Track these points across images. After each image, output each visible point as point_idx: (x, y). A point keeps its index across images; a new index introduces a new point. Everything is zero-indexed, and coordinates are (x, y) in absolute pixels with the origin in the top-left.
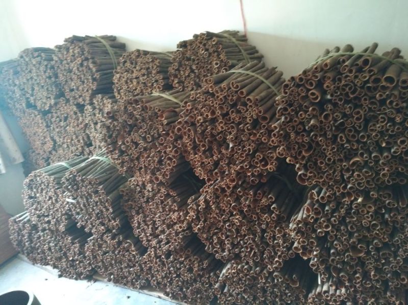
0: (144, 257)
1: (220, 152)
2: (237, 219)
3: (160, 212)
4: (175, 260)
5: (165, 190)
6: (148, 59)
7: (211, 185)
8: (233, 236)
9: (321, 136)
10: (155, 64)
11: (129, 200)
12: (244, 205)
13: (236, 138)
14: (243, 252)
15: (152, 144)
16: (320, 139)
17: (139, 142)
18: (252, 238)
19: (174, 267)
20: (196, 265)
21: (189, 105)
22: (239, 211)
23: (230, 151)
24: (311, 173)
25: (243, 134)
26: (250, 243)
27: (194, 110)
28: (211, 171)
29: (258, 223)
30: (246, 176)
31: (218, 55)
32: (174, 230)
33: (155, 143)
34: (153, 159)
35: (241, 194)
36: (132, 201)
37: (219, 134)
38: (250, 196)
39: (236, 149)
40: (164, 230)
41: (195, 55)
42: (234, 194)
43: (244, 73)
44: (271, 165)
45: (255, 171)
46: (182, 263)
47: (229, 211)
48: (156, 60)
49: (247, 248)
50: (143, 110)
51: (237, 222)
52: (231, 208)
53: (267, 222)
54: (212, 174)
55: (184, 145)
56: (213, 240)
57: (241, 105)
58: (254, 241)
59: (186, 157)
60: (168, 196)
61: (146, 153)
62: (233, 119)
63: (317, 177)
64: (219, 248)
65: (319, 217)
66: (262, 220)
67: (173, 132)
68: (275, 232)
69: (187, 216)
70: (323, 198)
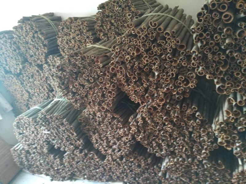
0: (105, 161)
1: (148, 80)
2: (169, 127)
3: (110, 130)
4: (127, 161)
5: (110, 114)
6: (79, 22)
7: (145, 106)
8: (168, 139)
9: (236, 52)
10: (84, 25)
11: (86, 125)
12: (173, 117)
13: (160, 67)
14: (176, 149)
15: (95, 83)
16: (236, 54)
17: (85, 84)
18: (183, 139)
19: (126, 166)
20: (143, 162)
21: (117, 49)
22: (170, 121)
23: (156, 78)
24: (228, 84)
25: (165, 63)
26: (181, 143)
27: (122, 51)
28: (143, 96)
29: (186, 128)
30: (172, 95)
31: (129, 9)
32: (122, 141)
33: (97, 83)
34: (97, 95)
35: (170, 109)
36: (88, 126)
37: (145, 66)
38: (177, 110)
39: (161, 75)
40: (115, 142)
41: (112, 12)
42: (164, 110)
43: (156, 15)
44: (192, 83)
45: (180, 90)
46: (132, 162)
47: (162, 123)
48: (85, 22)
49: (179, 146)
50: (82, 59)
51: (169, 130)
52: (163, 121)
53: (193, 126)
54: (144, 98)
55: (119, 80)
56: (152, 144)
57: (160, 40)
58: (184, 141)
59: (121, 89)
60: (113, 118)
61: (92, 91)
62: (155, 52)
63: (234, 86)
64: (158, 149)
65: (239, 117)
66: (189, 125)
67: (108, 72)
68: (200, 133)
69: (130, 131)
70: (240, 102)
